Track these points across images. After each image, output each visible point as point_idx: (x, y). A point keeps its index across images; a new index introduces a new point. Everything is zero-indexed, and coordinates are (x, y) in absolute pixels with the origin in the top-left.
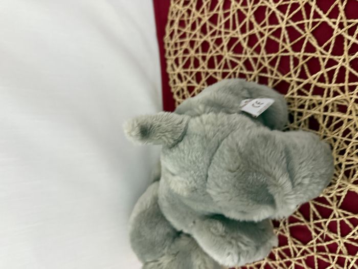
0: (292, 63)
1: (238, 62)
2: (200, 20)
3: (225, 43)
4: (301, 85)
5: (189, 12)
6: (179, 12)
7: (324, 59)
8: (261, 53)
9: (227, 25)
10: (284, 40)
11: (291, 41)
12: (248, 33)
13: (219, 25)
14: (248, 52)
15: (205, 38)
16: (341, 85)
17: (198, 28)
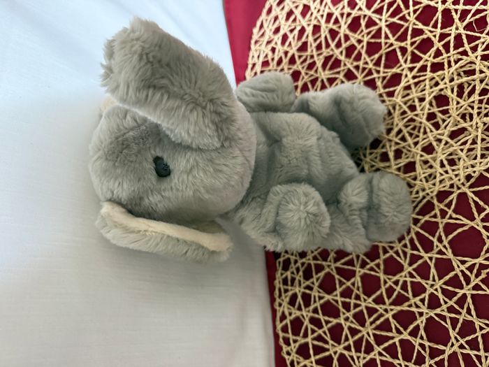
0: (399, 54)
1: (337, 76)
2: (286, 53)
3: (319, 64)
4: (416, 70)
5: (273, 50)
6: (262, 52)
7: (435, 36)
8: (363, 58)
9: (319, 47)
10: (387, 37)
11: (394, 36)
12: (344, 45)
13: (309, 50)
14: (347, 63)
15: (295, 67)
16: (461, 50)
17: (285, 61)
